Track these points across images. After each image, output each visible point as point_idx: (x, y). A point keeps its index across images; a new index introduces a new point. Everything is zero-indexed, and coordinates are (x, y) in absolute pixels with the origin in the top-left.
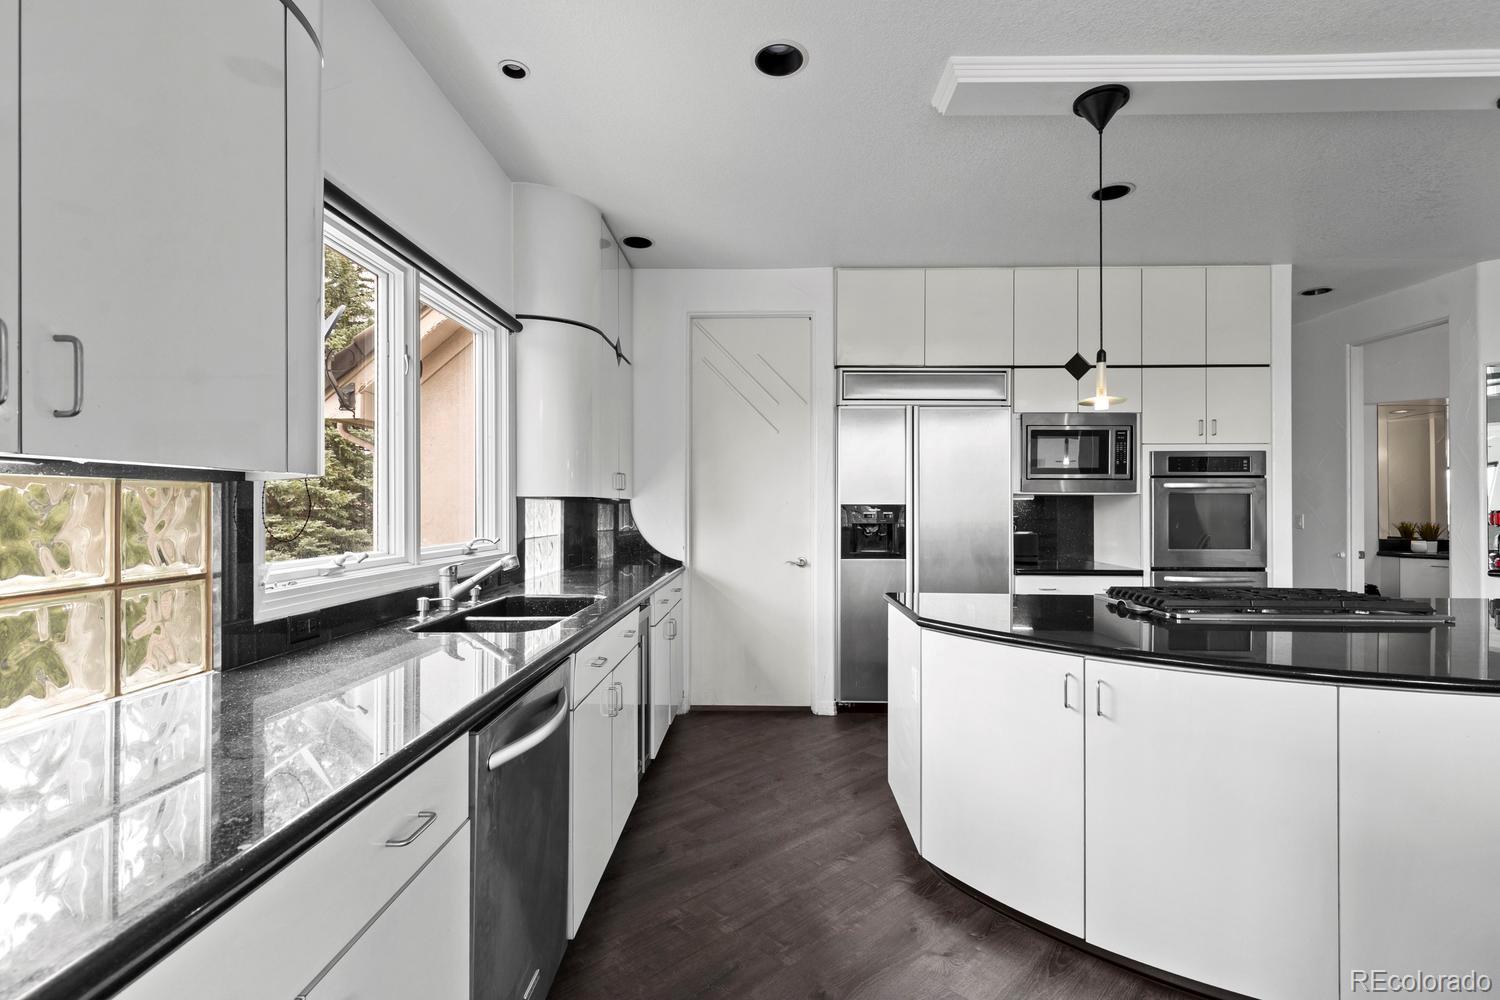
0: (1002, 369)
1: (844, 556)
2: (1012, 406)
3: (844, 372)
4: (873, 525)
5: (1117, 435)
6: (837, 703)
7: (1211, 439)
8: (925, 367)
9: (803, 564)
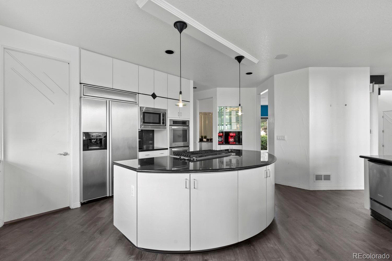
0: (135, 93)
1: (84, 150)
2: (138, 104)
3: (84, 85)
4: (95, 139)
5: (163, 115)
6: (81, 202)
7: (180, 117)
8: (113, 89)
9: (66, 154)
